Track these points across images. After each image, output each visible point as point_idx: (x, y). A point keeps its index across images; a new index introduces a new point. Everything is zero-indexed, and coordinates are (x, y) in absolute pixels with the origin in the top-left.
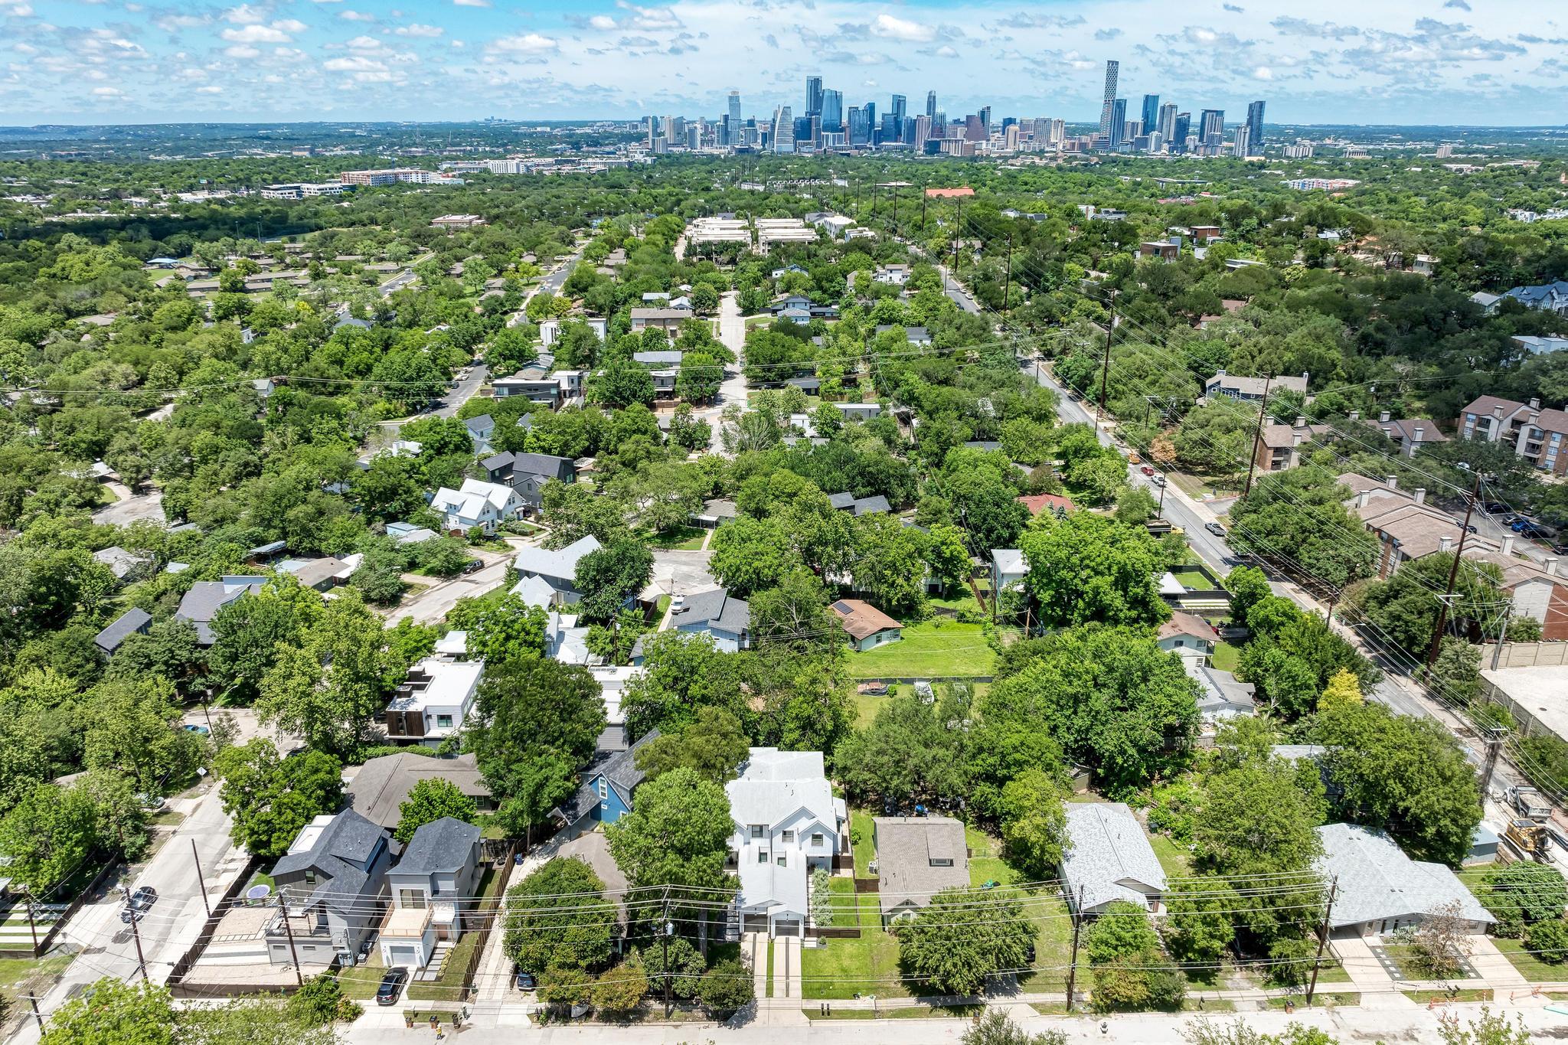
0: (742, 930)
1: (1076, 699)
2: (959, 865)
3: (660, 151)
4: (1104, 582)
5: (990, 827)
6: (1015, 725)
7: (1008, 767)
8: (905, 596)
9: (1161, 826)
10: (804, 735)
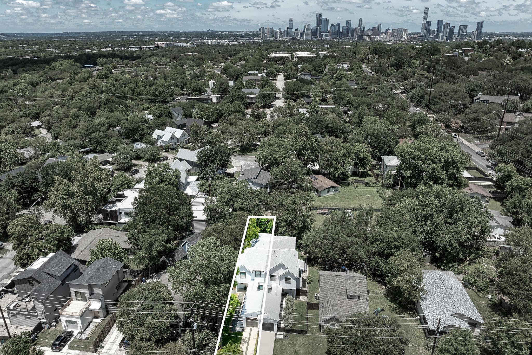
0: (245, 325)
1: (426, 218)
2: (363, 299)
3: (265, 39)
4: (437, 166)
5: (379, 279)
6: (395, 228)
7: (391, 249)
8: (342, 173)
9: (470, 284)
10: (288, 229)
